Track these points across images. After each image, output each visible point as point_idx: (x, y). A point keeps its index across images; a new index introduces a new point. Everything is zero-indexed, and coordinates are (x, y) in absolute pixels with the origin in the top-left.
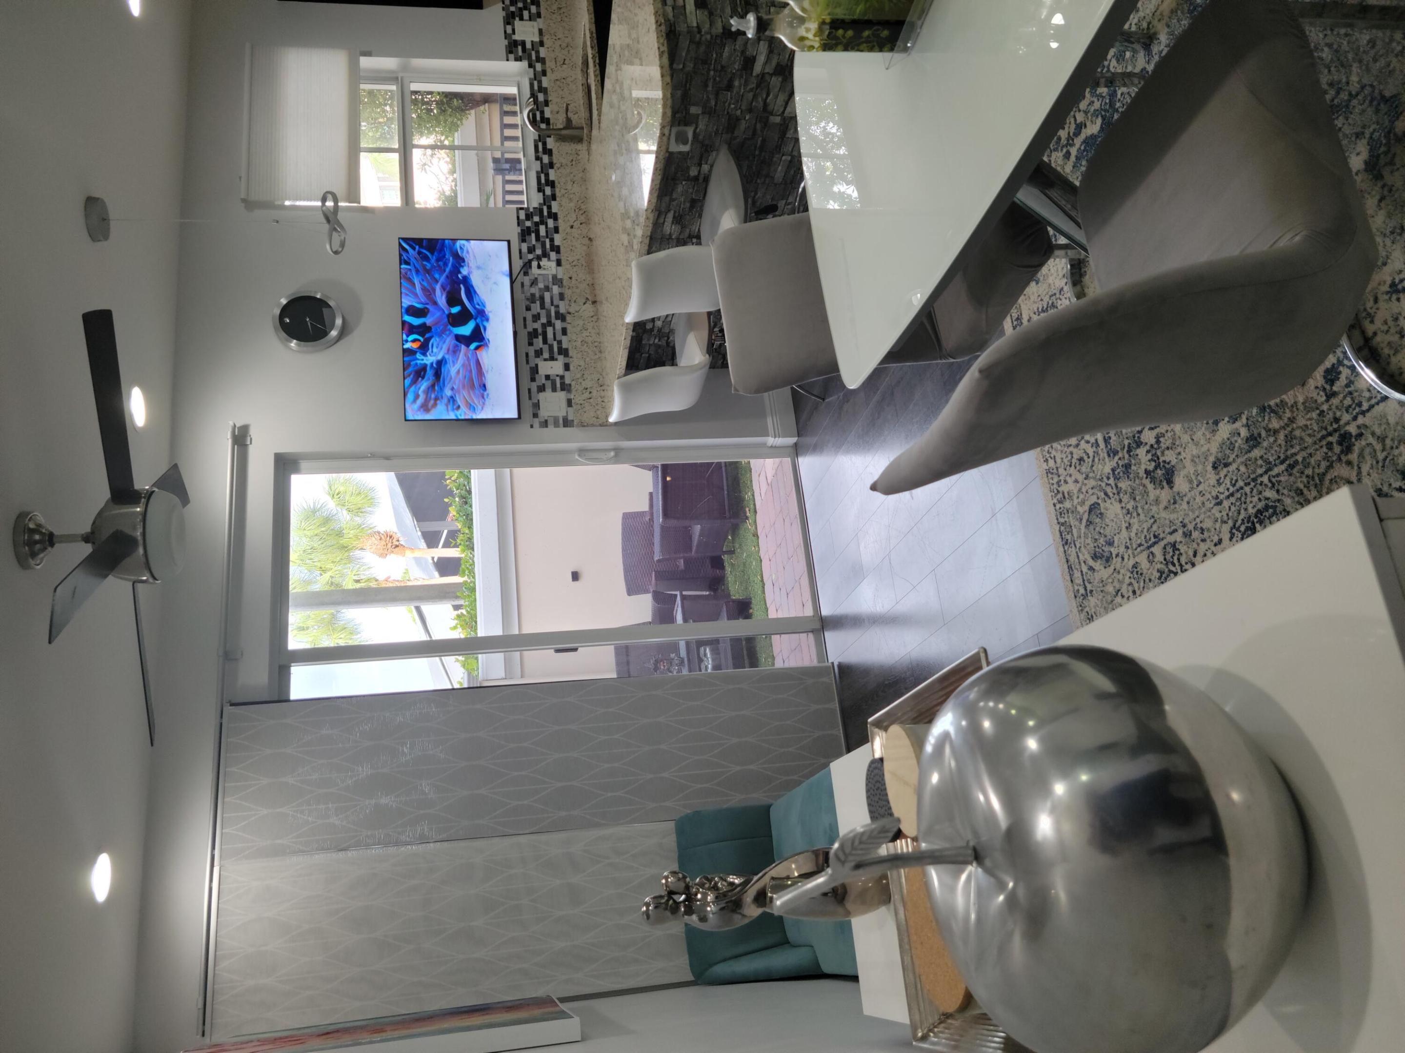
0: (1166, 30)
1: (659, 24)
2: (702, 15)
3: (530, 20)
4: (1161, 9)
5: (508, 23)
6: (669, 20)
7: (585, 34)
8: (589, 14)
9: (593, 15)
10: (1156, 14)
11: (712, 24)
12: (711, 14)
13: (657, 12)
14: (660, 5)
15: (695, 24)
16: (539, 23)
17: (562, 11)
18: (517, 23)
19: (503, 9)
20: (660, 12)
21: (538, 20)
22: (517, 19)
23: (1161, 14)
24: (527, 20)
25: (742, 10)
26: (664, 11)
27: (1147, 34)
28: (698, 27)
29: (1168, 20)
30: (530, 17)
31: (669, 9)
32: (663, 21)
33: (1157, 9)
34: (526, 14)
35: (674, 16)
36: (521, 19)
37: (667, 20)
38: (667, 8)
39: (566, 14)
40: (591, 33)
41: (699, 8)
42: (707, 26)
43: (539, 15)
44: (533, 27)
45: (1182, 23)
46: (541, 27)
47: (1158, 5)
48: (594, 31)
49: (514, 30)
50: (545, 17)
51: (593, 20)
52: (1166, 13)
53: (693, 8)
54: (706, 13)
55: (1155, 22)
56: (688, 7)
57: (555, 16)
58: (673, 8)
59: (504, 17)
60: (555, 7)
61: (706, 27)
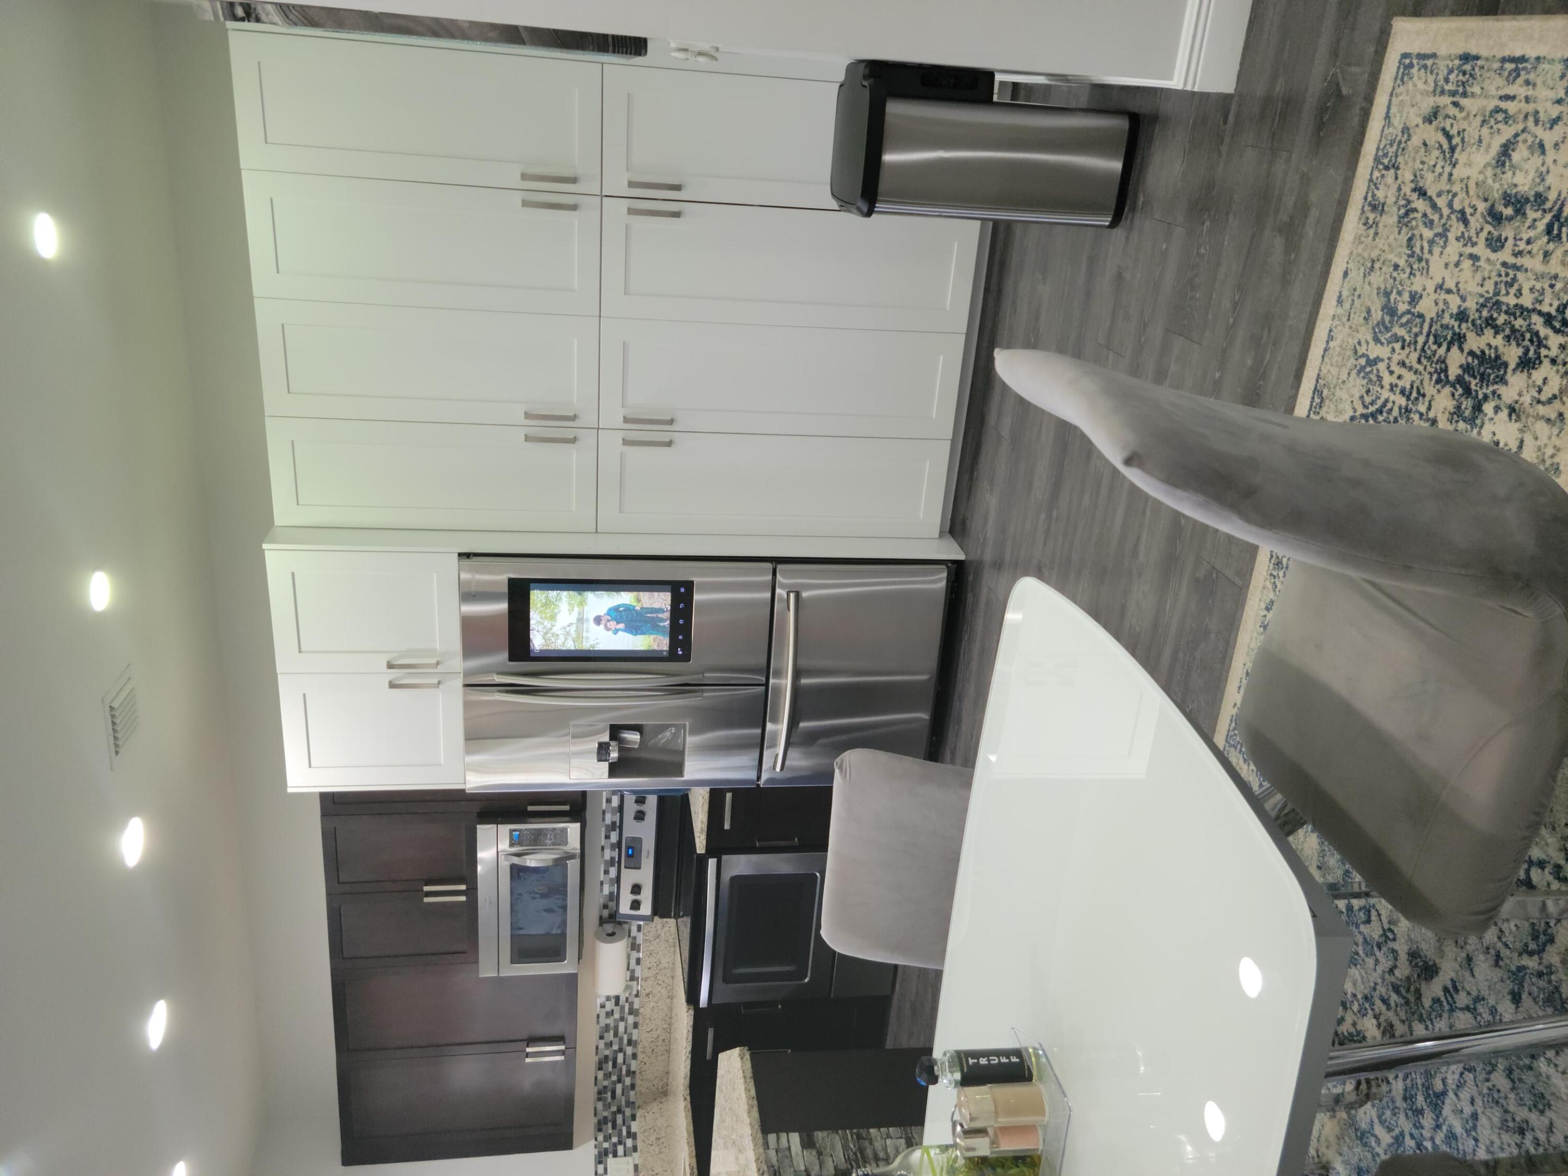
0: (1339, 1159)
1: (761, 1172)
2: (811, 1155)
3: (625, 1155)
4: (1323, 1132)
5: (600, 1162)
6: (773, 1166)
7: (684, 1169)
8: (690, 1147)
9: (694, 1147)
10: (1320, 1139)
11: (821, 1165)
12: (820, 1154)
13: (758, 1159)
14: (761, 1150)
15: (803, 1168)
16: (636, 1158)
17: (662, 1140)
18: (610, 1160)
19: (596, 1147)
20: (762, 1158)
21: (634, 1154)
22: (611, 1156)
23: (1327, 1140)
24: (621, 1156)
25: (855, 1146)
26: (766, 1157)
27: (1320, 1163)
28: (806, 1170)
29: (1338, 1147)
30: (625, 1151)
31: (772, 1153)
32: (766, 1169)
33: (1320, 1134)
34: (620, 1149)
35: (778, 1161)
36: (615, 1155)
37: (771, 1166)
38: (770, 1151)
39: (665, 1145)
40: (692, 1169)
41: (806, 1148)
42: (817, 1168)
43: (635, 1149)
44: (628, 1163)
45: (1355, 1150)
46: (636, 1163)
47: (1320, 1130)
48: (695, 1166)
49: (606, 1169)
50: (641, 1151)
51: (694, 1153)
52: (1332, 1139)
53: (799, 1148)
54: (814, 1153)
55: (1323, 1149)
56: (793, 1148)
57: (653, 1147)
58: (777, 1151)
59: (595, 1156)
60: (653, 1138)
61: (815, 1170)
